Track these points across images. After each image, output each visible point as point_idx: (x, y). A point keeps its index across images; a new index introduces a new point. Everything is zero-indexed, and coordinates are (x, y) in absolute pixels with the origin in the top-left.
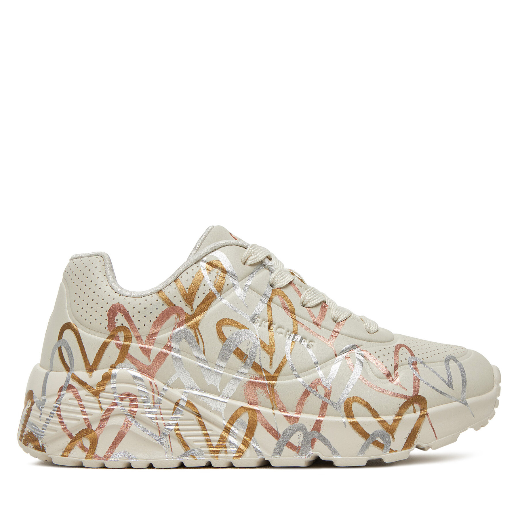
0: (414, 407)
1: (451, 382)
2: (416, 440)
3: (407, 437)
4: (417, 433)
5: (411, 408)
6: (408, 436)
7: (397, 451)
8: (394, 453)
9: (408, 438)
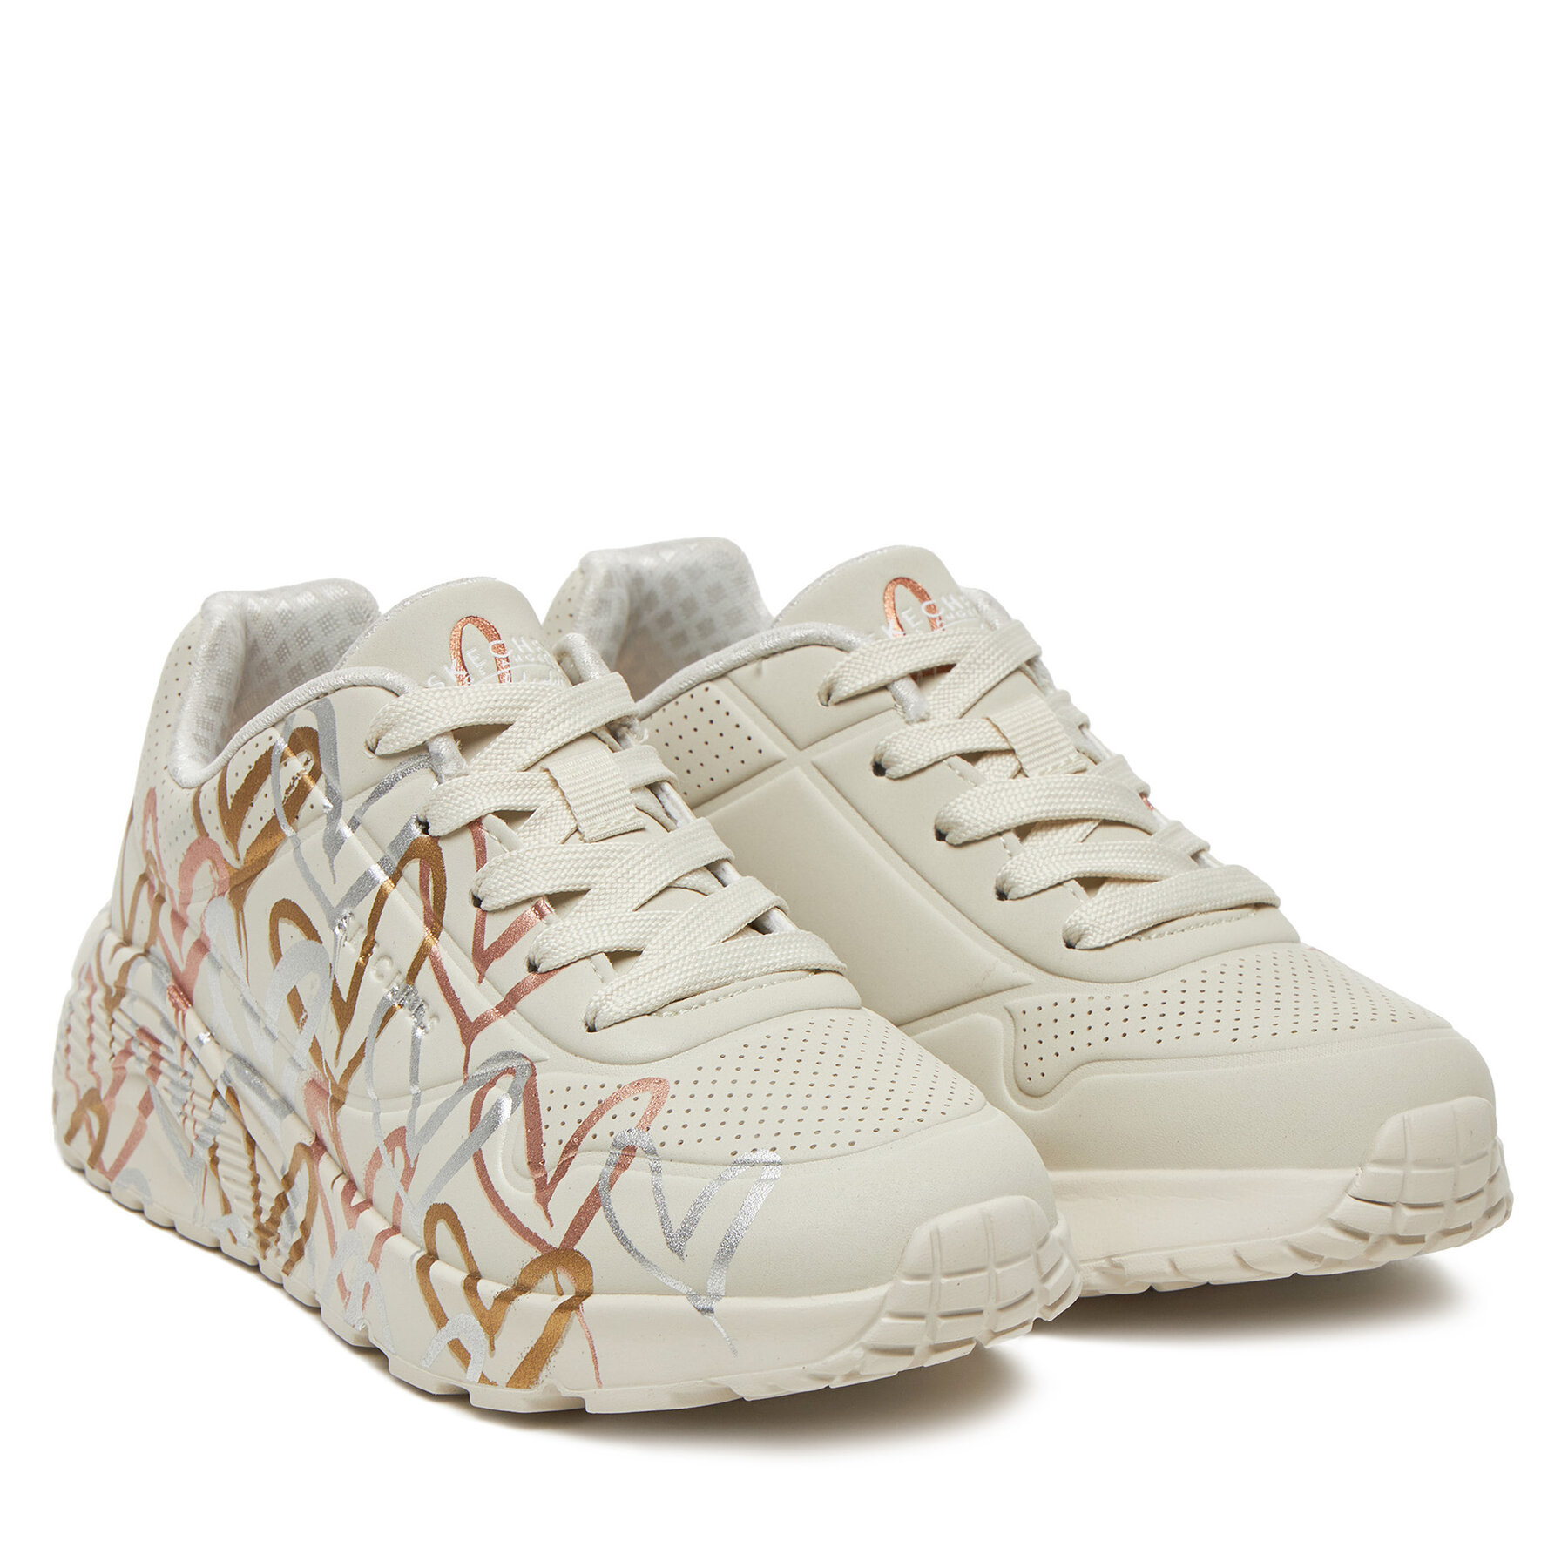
0: (556, 1279)
1: (686, 1233)
2: (544, 1372)
3: (525, 1355)
4: (551, 1354)
5: (548, 1280)
6: (528, 1354)
7: (493, 1384)
8: (490, 1388)
9: (525, 1359)
